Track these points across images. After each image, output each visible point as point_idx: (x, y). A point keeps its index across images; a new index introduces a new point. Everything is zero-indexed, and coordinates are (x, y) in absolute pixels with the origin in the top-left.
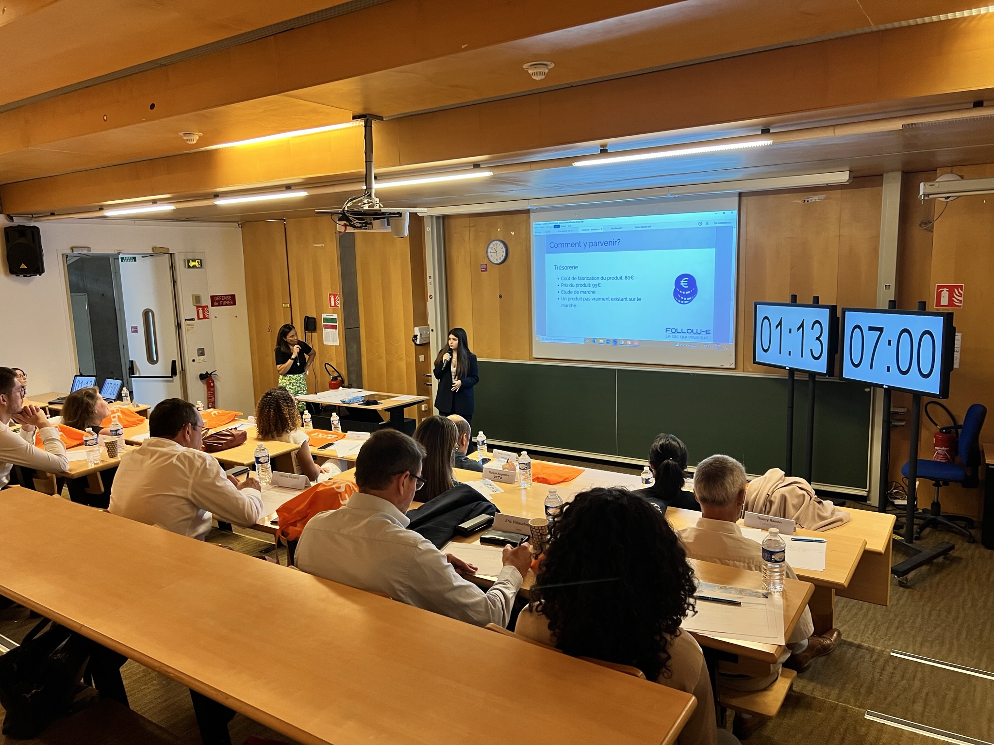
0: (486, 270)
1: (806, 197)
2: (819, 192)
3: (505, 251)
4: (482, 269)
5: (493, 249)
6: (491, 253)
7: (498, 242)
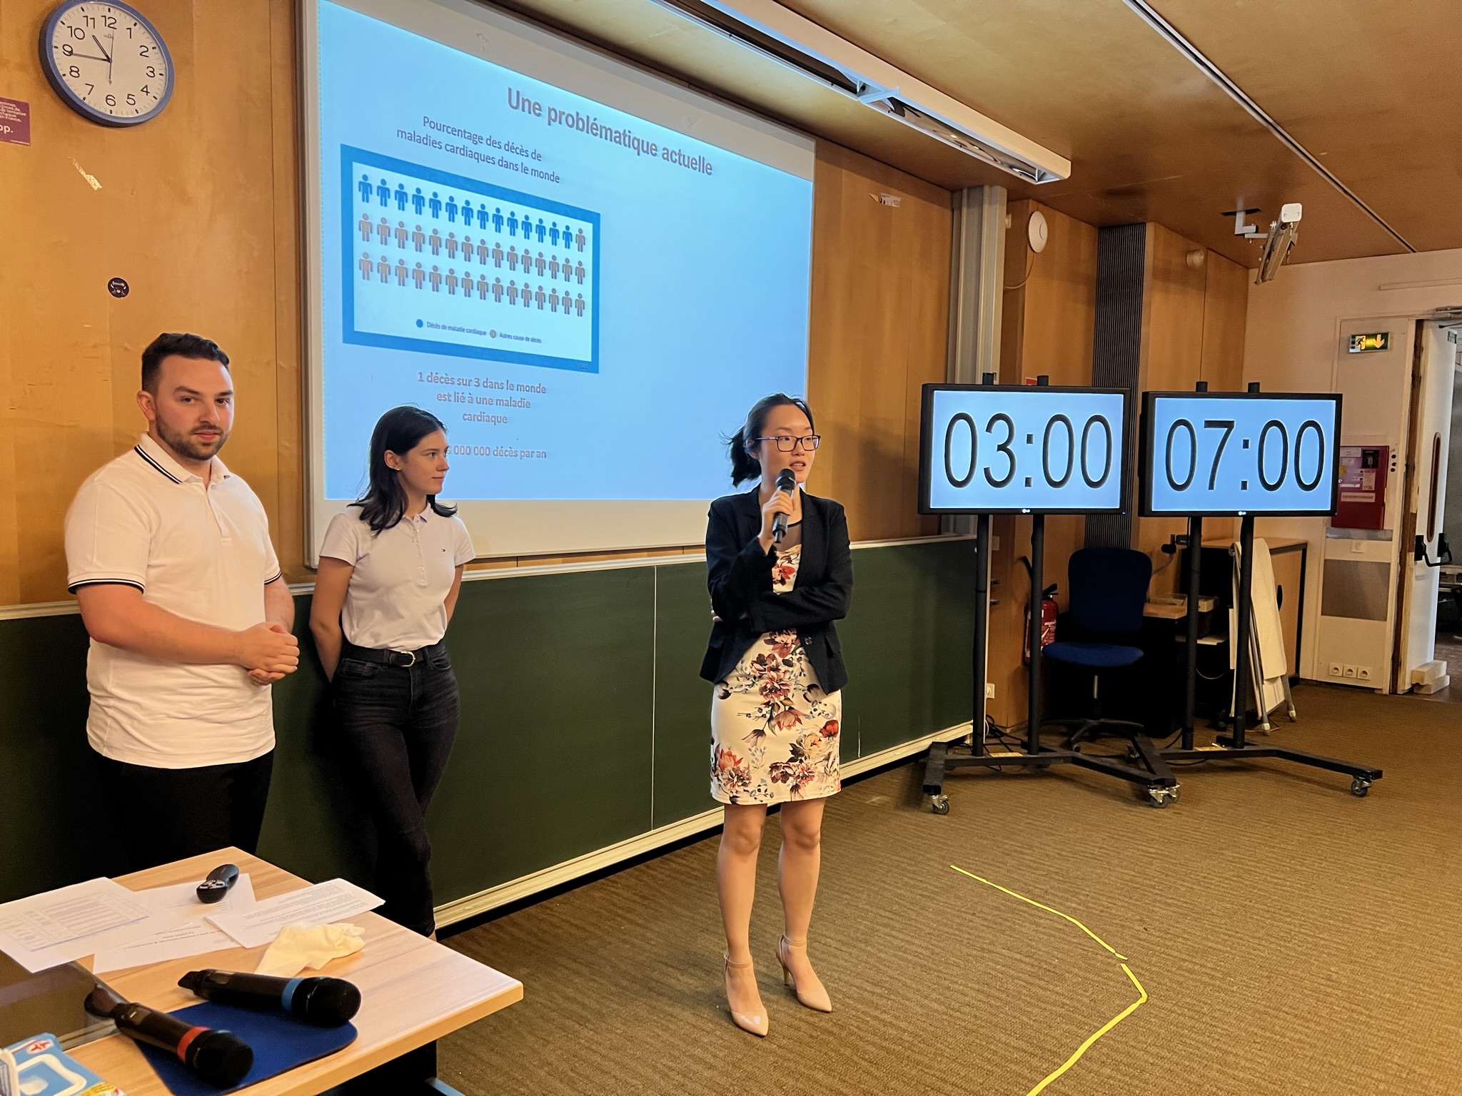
0: (20, 132)
1: (882, 194)
2: (894, 191)
3: (159, 68)
5: (89, 37)
6: (71, 53)
7: (117, 14)
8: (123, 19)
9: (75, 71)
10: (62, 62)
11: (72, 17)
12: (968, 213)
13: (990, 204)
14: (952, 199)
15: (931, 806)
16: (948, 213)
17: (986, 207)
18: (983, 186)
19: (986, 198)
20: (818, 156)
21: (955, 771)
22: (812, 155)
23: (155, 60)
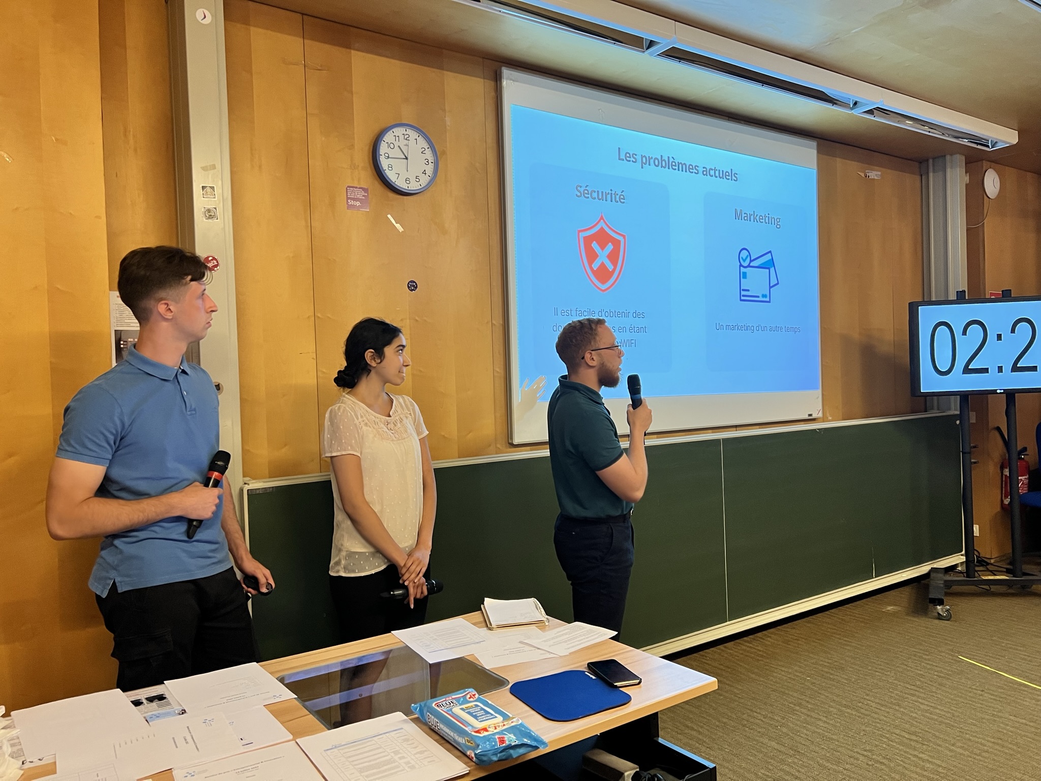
1: (867, 171)
2: (875, 167)
3: (431, 159)
4: (351, 202)
5: (396, 147)
6: (388, 157)
7: (410, 132)
8: (413, 134)
9: (390, 167)
10: (384, 163)
11: (389, 137)
12: (933, 175)
13: (952, 168)
14: (920, 168)
15: (936, 614)
16: (918, 178)
17: (949, 171)
18: (945, 156)
19: (948, 165)
20: (820, 151)
21: (951, 589)
22: (815, 152)
23: (429, 154)
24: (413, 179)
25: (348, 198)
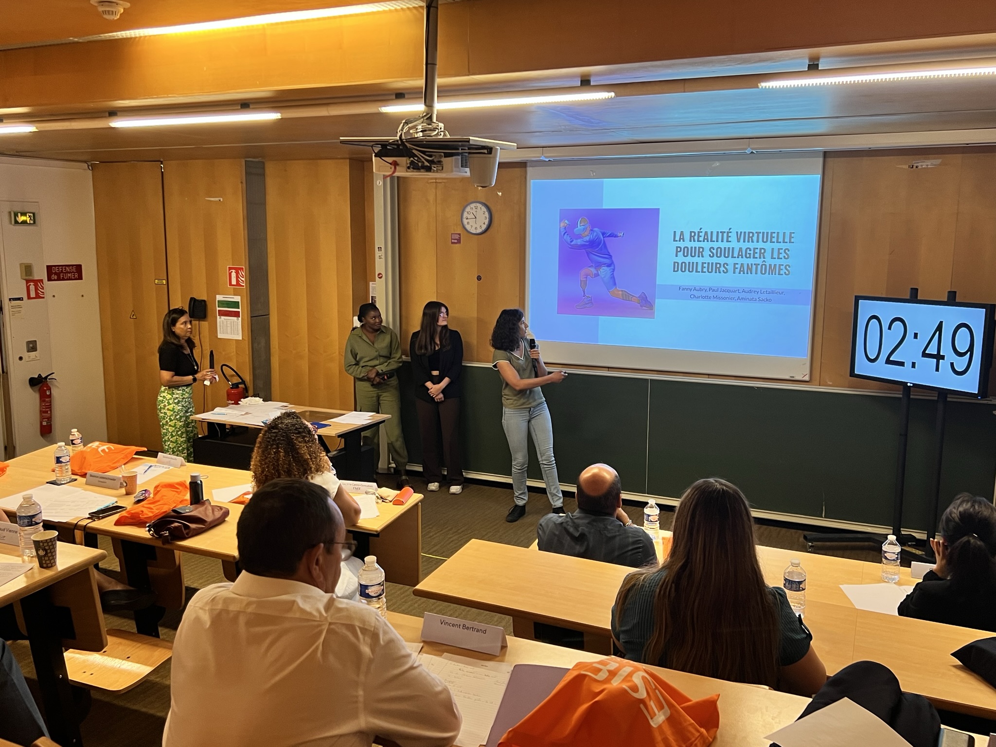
0: (459, 241)
1: (914, 162)
2: (933, 156)
3: (488, 217)
4: (453, 241)
5: (471, 213)
6: (467, 219)
7: (478, 205)
8: (479, 205)
9: (468, 223)
10: (465, 221)
11: (468, 209)
23: (487, 214)
24: (478, 228)
25: (452, 239)
